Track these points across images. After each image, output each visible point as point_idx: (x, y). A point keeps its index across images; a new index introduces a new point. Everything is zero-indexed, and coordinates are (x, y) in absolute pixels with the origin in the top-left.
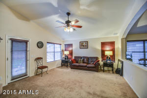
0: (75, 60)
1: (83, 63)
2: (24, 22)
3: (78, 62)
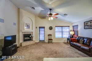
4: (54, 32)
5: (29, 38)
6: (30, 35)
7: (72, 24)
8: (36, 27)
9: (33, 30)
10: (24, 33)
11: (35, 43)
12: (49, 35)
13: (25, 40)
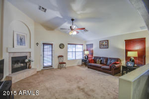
0: (94, 60)
1: (101, 63)
2: (49, 31)
3: (96, 63)
4: (67, 52)
5: (22, 65)
6: (26, 57)
7: (86, 42)
8: (37, 44)
9: (30, 48)
10: (12, 55)
11: (38, 72)
12: (59, 57)
13: (14, 70)
